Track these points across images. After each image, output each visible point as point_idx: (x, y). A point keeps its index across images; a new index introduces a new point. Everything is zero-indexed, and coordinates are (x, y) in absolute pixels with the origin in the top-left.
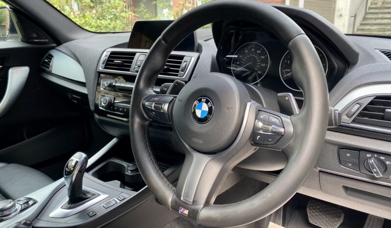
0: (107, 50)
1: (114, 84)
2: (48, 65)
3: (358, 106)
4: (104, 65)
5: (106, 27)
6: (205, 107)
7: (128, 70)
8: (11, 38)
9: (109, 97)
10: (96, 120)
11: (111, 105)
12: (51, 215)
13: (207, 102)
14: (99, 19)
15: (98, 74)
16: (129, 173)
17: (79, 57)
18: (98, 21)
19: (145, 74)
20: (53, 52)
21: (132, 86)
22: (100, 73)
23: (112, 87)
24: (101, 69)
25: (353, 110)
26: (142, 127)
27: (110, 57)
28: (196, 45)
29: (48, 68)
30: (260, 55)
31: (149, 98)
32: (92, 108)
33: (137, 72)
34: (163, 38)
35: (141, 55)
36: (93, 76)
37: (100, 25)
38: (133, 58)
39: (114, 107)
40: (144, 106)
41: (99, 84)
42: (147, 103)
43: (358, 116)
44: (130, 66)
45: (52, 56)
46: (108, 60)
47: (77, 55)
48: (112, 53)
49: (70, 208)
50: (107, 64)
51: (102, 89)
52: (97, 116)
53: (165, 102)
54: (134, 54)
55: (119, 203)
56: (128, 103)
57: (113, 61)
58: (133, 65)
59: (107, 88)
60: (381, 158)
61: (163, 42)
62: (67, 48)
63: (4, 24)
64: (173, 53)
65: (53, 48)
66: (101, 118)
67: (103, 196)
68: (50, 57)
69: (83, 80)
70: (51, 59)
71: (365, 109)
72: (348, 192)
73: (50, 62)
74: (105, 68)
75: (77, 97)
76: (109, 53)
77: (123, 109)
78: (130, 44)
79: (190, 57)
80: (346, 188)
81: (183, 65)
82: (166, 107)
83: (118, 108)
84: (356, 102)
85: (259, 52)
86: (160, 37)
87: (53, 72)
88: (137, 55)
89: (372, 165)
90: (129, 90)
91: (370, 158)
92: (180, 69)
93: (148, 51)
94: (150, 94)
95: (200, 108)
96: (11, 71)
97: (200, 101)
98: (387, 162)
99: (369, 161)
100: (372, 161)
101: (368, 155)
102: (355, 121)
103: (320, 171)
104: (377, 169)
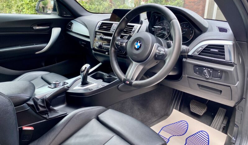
0: (100, 22)
1: (102, 37)
2: (70, 27)
3: (201, 48)
4: (98, 28)
5: (95, 9)
6: (139, 44)
7: (109, 31)
8: (53, 14)
9: (100, 43)
10: (93, 53)
11: (100, 46)
12: (74, 88)
13: (140, 42)
14: (91, 4)
15: (95, 32)
16: (106, 77)
17: (86, 24)
18: (90, 5)
19: (117, 31)
20: (72, 21)
21: (111, 38)
22: (96, 32)
23: (101, 39)
24: (97, 30)
25: (199, 50)
26: (115, 52)
27: (101, 25)
28: (140, 21)
29: (71, 29)
30: (167, 26)
31: (118, 40)
32: (92, 48)
33: (113, 32)
34: (126, 17)
35: (115, 24)
36: (93, 33)
37: (91, 8)
38: (112, 26)
39: (102, 47)
40: (116, 43)
41: (95, 37)
42: (117, 42)
43: (201, 52)
44: (110, 29)
45: (72, 24)
46: (100, 26)
47: (85, 23)
48: (103, 23)
49: (82, 87)
50: (100, 28)
51: (97, 39)
52: (93, 51)
53: (124, 42)
54: (112, 24)
55: (102, 87)
56: (109, 45)
57: (103, 27)
58: (112, 29)
59: (99, 39)
60: (209, 69)
61: (126, 18)
62: (80, 20)
63: (47, 6)
64: (129, 24)
65: (73, 19)
66: (95, 52)
67: (95, 84)
68: (71, 24)
69: (88, 35)
70: (72, 25)
71: (204, 49)
72: (200, 87)
73: (71, 26)
74: (99, 30)
75: (84, 43)
76: (101, 23)
77: (106, 48)
78: (111, 19)
79: (137, 26)
80: (199, 85)
81: (133, 30)
82: (124, 44)
83: (104, 47)
84: (201, 47)
85: (167, 25)
86: (125, 16)
87: (73, 31)
88: (114, 24)
89: (205, 72)
90: (110, 40)
91: (205, 70)
92: (132, 32)
93: (118, 23)
94: (118, 39)
95: (137, 45)
96: (53, 29)
97: (137, 42)
98: (211, 71)
99: (204, 71)
100: (205, 71)
101: (204, 69)
102: (199, 54)
103: (188, 77)
104: (207, 74)
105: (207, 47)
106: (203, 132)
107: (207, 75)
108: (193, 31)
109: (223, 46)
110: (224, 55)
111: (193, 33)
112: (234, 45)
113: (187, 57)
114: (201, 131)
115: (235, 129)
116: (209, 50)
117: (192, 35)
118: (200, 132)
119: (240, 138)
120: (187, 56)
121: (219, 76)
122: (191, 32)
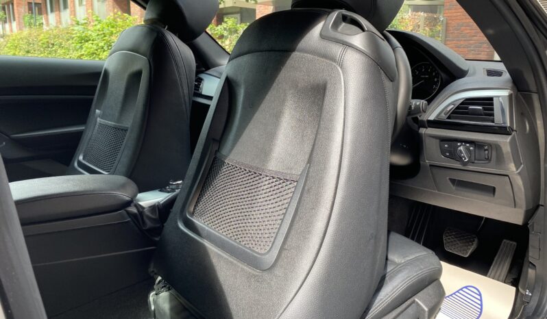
3: (452, 106)
25: (448, 109)
43: (451, 113)
45: (202, 80)
60: (468, 145)
70: (201, 82)
71: (457, 108)
73: (199, 85)
80: (453, 181)
87: (203, 93)
89: (460, 151)
91: (460, 146)
98: (471, 148)
99: (459, 148)
100: (461, 148)
101: (459, 144)
102: (449, 118)
103: (431, 165)
104: (464, 154)
105: (462, 103)
106: (469, 288)
107: (464, 157)
108: (438, 78)
109: (491, 99)
110: (493, 115)
111: (438, 81)
112: (510, 96)
113: (427, 125)
114: (466, 287)
115: (531, 272)
116: (467, 108)
117: (437, 86)
118: (464, 289)
119: (540, 289)
120: (426, 123)
121: (487, 157)
122: (436, 80)
